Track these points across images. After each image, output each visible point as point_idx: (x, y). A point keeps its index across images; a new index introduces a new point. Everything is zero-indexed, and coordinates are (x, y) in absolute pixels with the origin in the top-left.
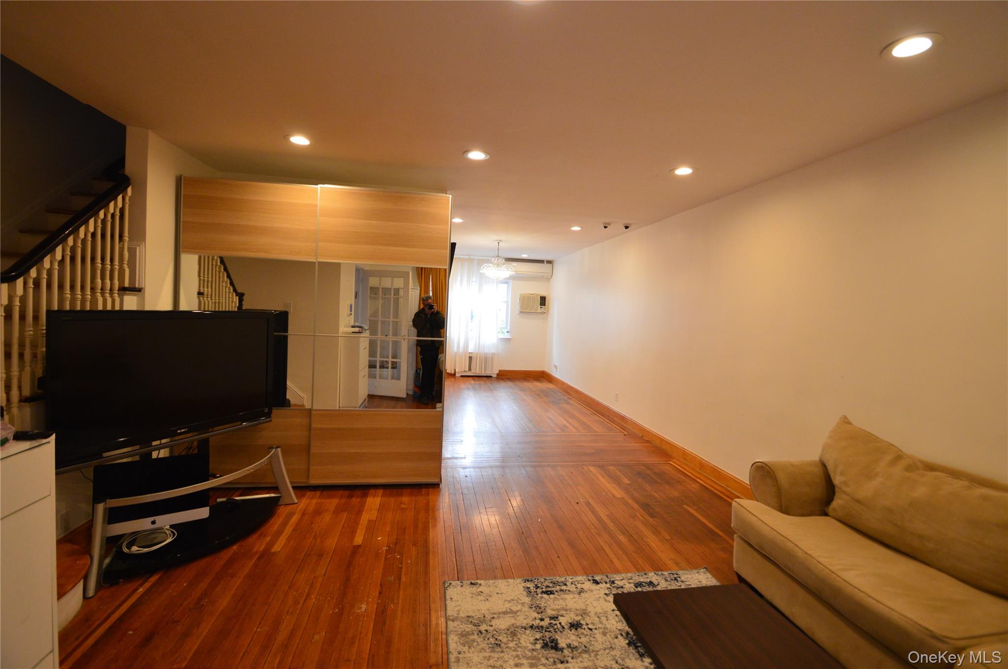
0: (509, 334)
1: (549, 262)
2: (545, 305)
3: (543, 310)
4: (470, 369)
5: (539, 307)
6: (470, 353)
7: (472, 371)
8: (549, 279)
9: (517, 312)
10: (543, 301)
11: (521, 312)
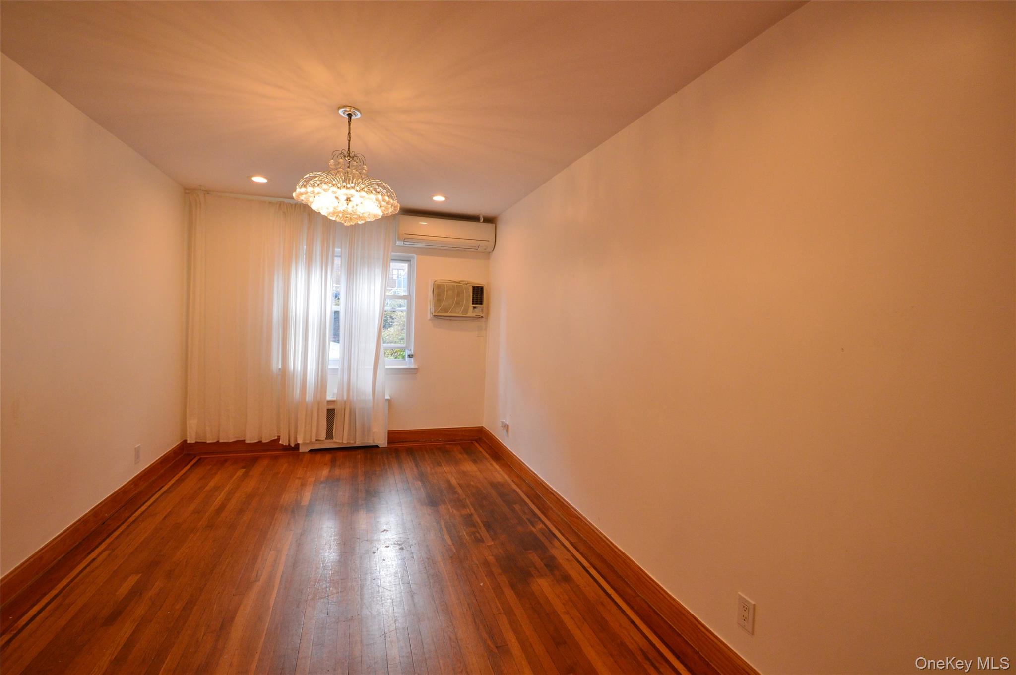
0: (412, 359)
1: (490, 220)
2: (481, 303)
3: (478, 312)
4: (330, 435)
5: (471, 306)
6: (329, 402)
7: (334, 440)
8: (490, 252)
9: (429, 316)
10: (478, 295)
11: (434, 316)
